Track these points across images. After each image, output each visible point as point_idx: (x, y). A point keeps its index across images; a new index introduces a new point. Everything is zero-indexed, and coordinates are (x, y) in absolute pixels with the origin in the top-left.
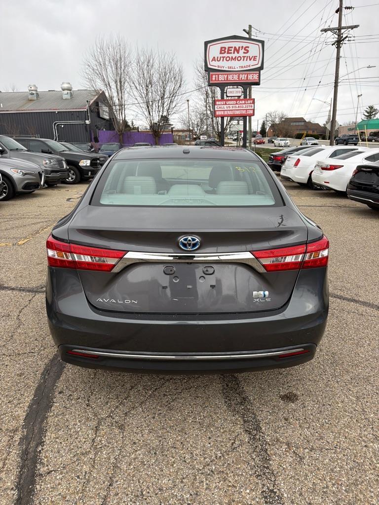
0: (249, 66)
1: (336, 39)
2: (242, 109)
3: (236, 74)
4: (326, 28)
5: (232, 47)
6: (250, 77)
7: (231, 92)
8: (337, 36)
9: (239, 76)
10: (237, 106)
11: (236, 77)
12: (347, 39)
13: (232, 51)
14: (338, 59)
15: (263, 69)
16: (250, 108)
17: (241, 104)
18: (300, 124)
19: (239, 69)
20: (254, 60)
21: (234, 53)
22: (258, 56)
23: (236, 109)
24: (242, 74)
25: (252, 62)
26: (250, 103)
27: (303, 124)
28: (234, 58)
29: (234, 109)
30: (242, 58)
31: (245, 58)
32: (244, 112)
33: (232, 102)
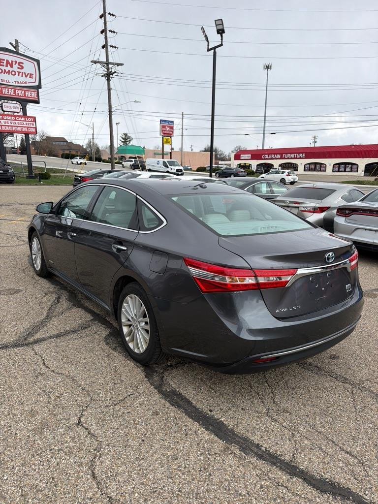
0: (26, 83)
1: (106, 73)
2: (22, 125)
3: (12, 89)
4: (95, 60)
5: (4, 60)
6: (28, 94)
7: (8, 107)
8: (106, 70)
9: (15, 91)
10: (17, 122)
11: (11, 92)
12: (116, 74)
13: (5, 64)
14: (109, 90)
15: (41, 88)
16: (32, 126)
17: (20, 121)
18: (62, 143)
19: (14, 84)
20: (30, 77)
21: (7, 66)
22: (35, 74)
23: (16, 125)
24: (19, 90)
25: (28, 79)
26: (31, 121)
27: (65, 143)
28: (7, 71)
29: (12, 125)
30: (17, 73)
31: (21, 74)
32: (25, 129)
33: (10, 118)
